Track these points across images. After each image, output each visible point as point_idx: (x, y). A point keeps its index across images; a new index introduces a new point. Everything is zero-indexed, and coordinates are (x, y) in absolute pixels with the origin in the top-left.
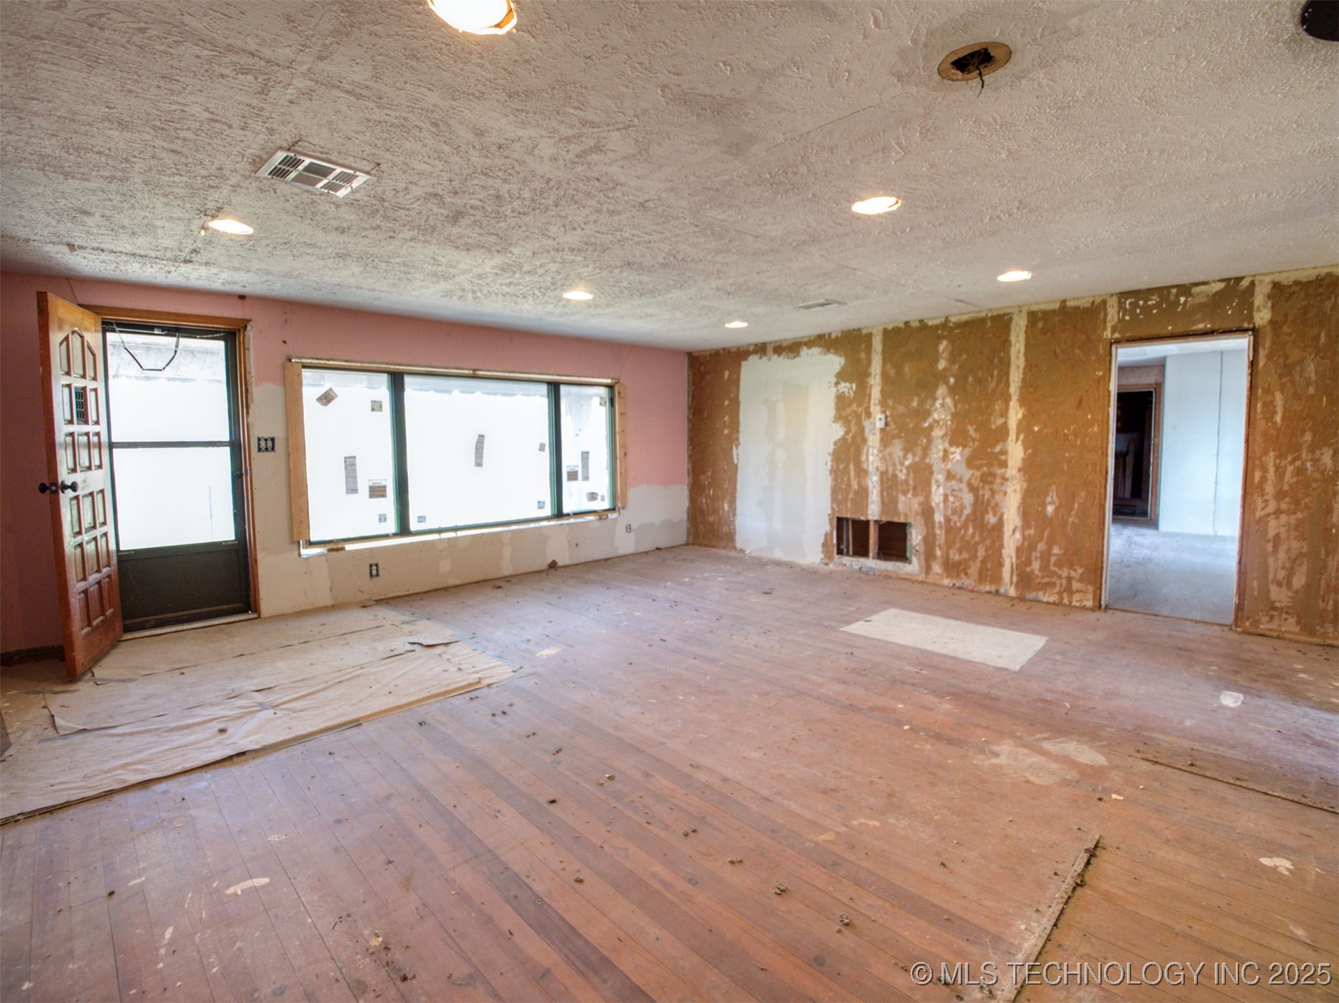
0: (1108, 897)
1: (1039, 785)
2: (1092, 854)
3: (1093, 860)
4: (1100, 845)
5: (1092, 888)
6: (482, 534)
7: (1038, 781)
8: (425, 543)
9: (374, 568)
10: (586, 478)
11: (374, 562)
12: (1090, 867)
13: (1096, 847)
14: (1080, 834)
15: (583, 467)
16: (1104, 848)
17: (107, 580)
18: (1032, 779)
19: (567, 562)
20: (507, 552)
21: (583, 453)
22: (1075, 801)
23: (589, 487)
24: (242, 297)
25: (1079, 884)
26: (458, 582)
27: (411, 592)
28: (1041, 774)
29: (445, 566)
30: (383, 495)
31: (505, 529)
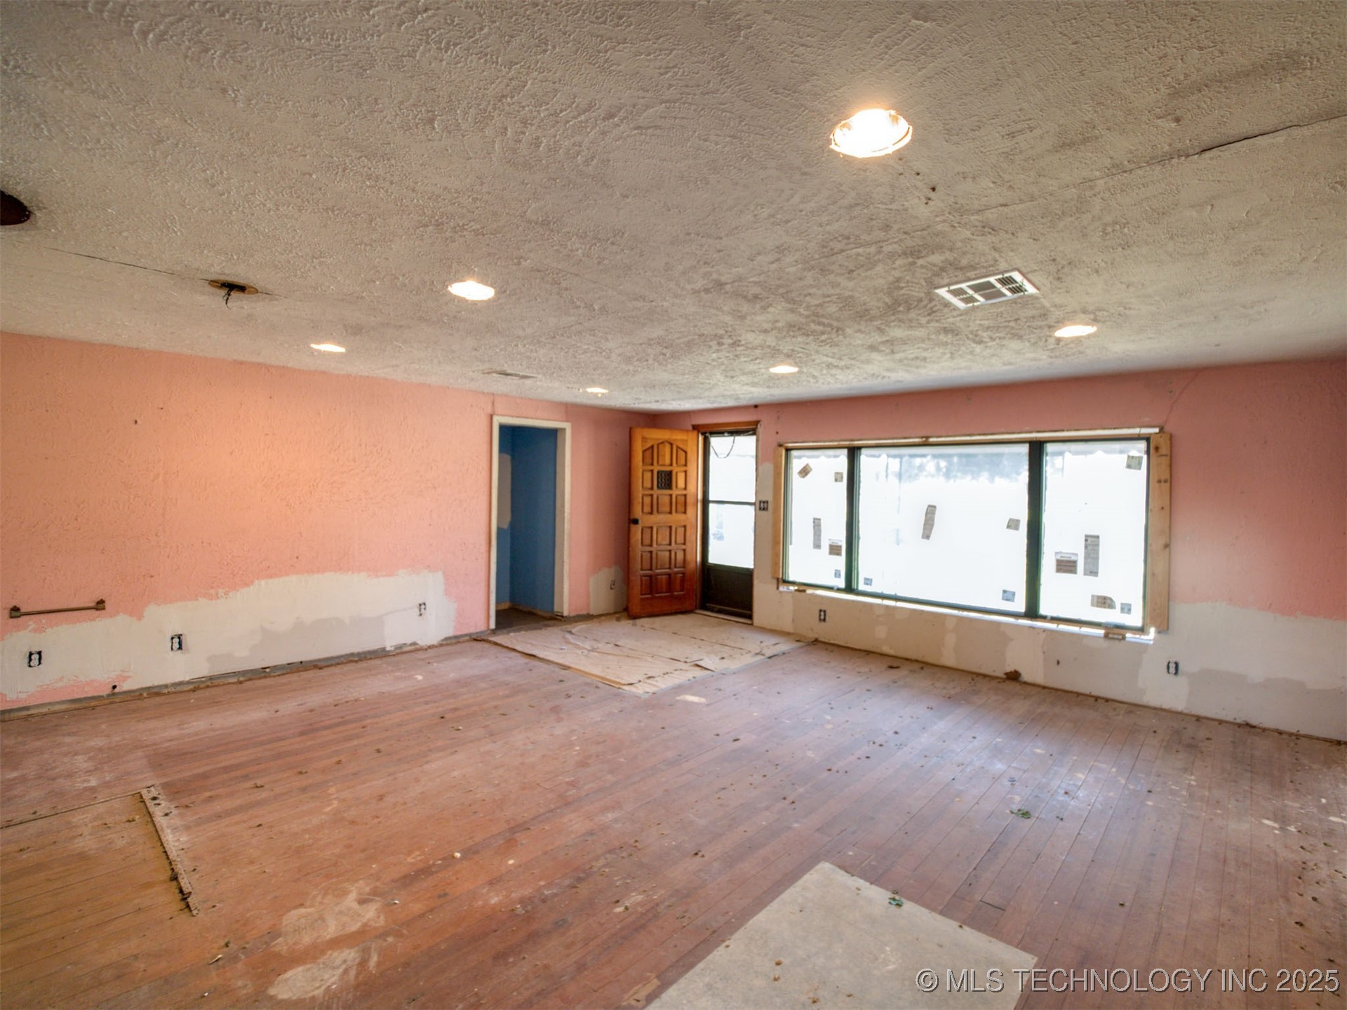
0: (149, 885)
1: (290, 911)
2: (184, 896)
3: (180, 896)
4: (187, 910)
5: (165, 882)
6: (922, 611)
7: (295, 913)
8: (865, 604)
9: (822, 613)
10: (1092, 571)
11: (823, 608)
12: (177, 891)
13: (188, 906)
14: (210, 904)
15: (1087, 557)
16: (181, 910)
17: (681, 575)
18: (302, 911)
19: (1040, 679)
20: (951, 640)
21: (1087, 538)
22: (245, 925)
23: (1099, 587)
24: (756, 406)
25: (175, 878)
26: (892, 652)
27: (849, 645)
28: (303, 920)
29: (881, 632)
30: (839, 554)
31: (955, 612)
